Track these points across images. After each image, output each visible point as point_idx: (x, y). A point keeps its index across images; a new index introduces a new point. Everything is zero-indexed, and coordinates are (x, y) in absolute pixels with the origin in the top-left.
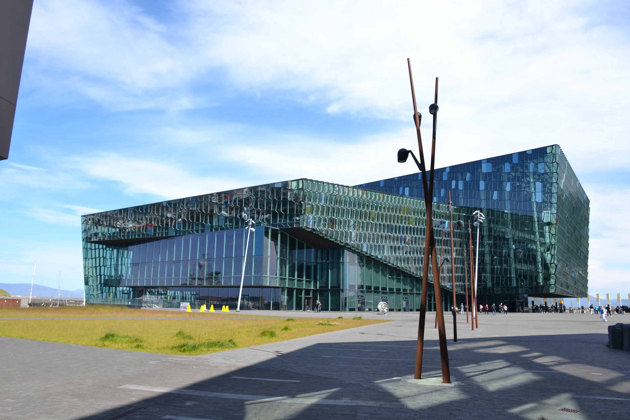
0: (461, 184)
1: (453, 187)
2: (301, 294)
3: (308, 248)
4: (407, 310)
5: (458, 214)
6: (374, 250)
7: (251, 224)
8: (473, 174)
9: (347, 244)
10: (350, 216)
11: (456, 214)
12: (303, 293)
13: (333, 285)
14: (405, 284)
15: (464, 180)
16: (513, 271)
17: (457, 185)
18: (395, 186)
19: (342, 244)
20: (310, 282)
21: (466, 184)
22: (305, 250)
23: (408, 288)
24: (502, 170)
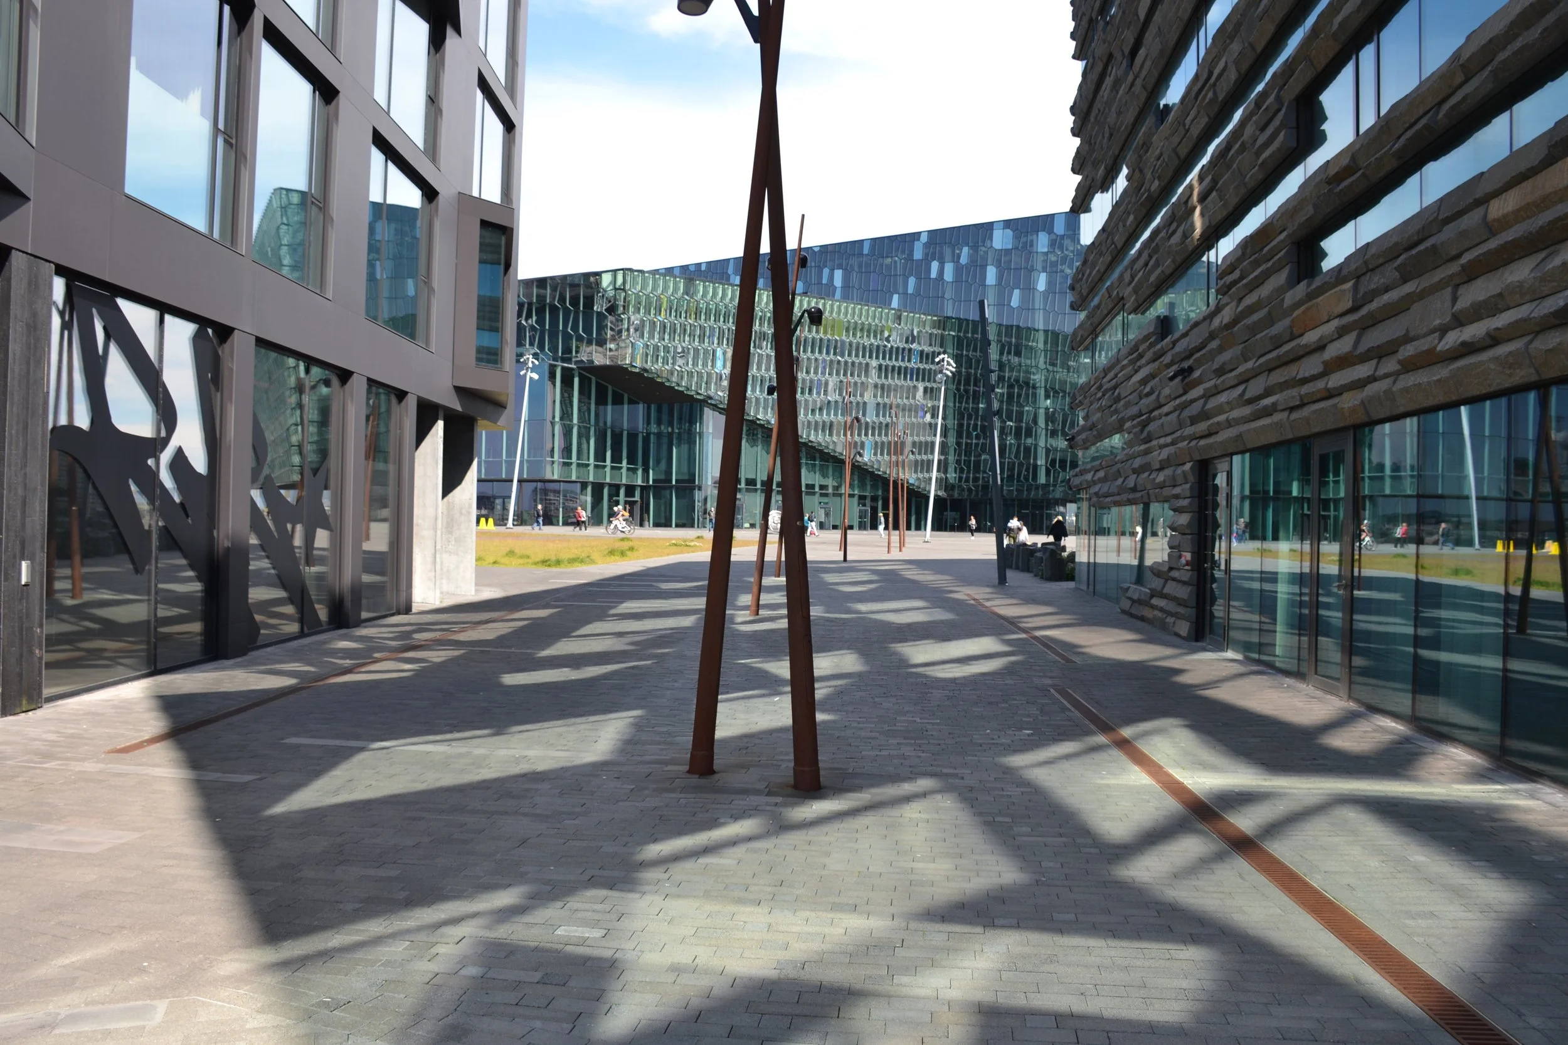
0: (949, 269)
1: (934, 275)
2: (618, 495)
3: (631, 402)
4: (827, 526)
5: (940, 332)
6: (764, 408)
7: (530, 365)
8: (975, 248)
9: (710, 398)
10: (716, 341)
11: (935, 331)
12: (622, 492)
13: (680, 478)
14: (825, 476)
15: (956, 259)
16: (1041, 453)
17: (941, 272)
18: (813, 264)
19: (698, 397)
20: (634, 471)
21: (958, 270)
22: (626, 407)
23: (830, 482)
24: (1032, 245)
